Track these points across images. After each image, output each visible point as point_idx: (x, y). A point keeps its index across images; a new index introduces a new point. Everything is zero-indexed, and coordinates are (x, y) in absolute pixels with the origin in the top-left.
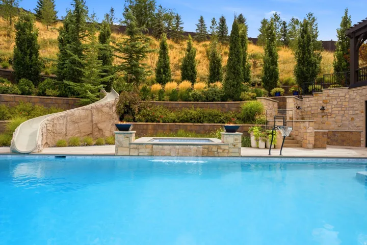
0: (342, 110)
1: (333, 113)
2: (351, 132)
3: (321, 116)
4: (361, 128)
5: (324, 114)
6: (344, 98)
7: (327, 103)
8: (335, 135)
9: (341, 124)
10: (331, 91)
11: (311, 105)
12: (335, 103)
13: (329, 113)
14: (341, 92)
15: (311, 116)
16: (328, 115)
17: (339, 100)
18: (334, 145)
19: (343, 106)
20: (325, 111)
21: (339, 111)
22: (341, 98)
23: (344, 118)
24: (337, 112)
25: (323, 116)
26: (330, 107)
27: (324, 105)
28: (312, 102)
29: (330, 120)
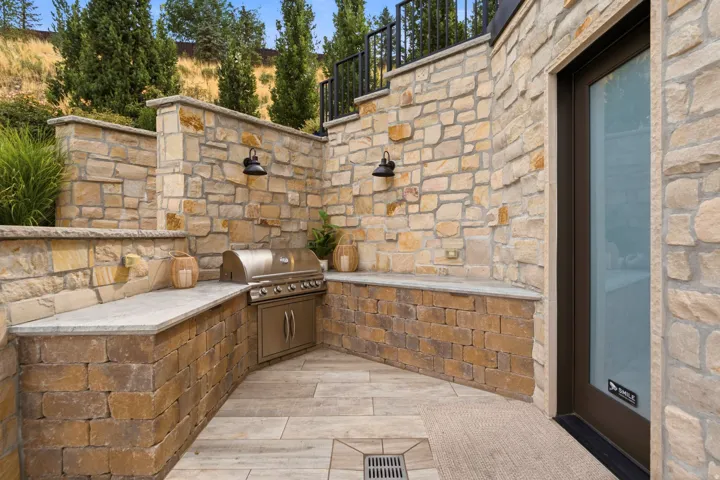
0: (462, 170)
1: (427, 186)
2: (478, 300)
3: (382, 208)
4: (532, 272)
5: (393, 197)
6: (469, 101)
7: (403, 141)
8: (406, 312)
9: (459, 243)
10: (421, 75)
11: (353, 158)
12: (432, 134)
13: (411, 189)
14: (458, 70)
15: (351, 209)
16: (410, 197)
17: (448, 118)
18: (405, 368)
19: (468, 148)
20: (400, 180)
21: (449, 175)
22: (458, 104)
23: (471, 213)
24: (443, 183)
25: (391, 208)
26: (414, 157)
27: (395, 152)
28: (354, 145)
29: (416, 224)
